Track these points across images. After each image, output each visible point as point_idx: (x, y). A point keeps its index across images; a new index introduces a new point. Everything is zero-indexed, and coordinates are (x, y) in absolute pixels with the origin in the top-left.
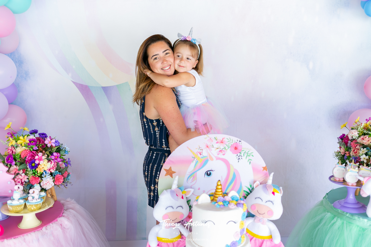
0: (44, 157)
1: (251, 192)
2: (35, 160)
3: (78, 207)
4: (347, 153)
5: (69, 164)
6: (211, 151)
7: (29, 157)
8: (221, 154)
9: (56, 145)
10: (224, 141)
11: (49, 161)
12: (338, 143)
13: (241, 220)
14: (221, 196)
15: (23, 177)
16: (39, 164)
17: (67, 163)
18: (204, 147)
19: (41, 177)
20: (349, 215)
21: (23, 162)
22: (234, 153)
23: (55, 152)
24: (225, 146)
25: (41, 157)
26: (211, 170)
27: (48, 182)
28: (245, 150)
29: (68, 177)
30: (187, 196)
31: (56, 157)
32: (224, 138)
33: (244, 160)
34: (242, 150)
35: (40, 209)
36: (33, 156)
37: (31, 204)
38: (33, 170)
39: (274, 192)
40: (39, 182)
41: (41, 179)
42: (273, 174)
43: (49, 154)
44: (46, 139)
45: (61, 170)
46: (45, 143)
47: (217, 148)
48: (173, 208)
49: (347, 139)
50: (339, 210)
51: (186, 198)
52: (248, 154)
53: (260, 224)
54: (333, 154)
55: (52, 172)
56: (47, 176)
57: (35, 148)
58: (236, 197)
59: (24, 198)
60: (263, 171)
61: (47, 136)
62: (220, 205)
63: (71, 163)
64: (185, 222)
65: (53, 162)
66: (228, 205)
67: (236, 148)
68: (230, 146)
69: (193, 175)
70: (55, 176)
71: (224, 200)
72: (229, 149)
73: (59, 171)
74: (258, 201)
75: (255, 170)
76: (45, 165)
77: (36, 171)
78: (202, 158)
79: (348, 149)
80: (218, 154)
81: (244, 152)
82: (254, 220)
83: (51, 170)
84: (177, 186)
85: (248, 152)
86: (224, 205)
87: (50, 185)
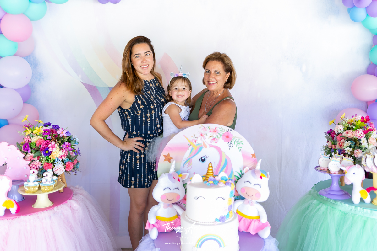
0: (56, 145)
1: (241, 177)
2: (49, 147)
3: (85, 193)
4: (333, 146)
5: (79, 153)
6: (205, 139)
7: (43, 145)
8: (214, 142)
9: (67, 136)
10: (217, 130)
11: (61, 149)
12: (325, 137)
13: (229, 196)
14: (212, 176)
15: (37, 163)
16: (52, 151)
17: (77, 153)
18: (198, 135)
19: (53, 163)
20: (332, 201)
21: (38, 150)
22: (225, 141)
23: (66, 141)
24: (218, 134)
25: (54, 145)
26: (205, 157)
27: (60, 168)
28: (236, 139)
29: (77, 165)
30: (184, 180)
31: (67, 146)
32: (217, 128)
33: (235, 148)
34: (233, 138)
35: (52, 190)
36: (47, 145)
37: (45, 185)
38: (47, 157)
39: (261, 176)
40: (51, 168)
41: (54, 165)
42: (261, 160)
43: (60, 143)
44: (58, 130)
45: (71, 157)
46: (58, 133)
47: (211, 137)
48: (170, 189)
49: (333, 134)
50: (325, 197)
51: (183, 181)
52: (238, 142)
53: (249, 205)
54: (321, 148)
55: (63, 159)
56: (59, 163)
57: (48, 138)
58: (226, 178)
59: (38, 181)
60: (252, 157)
61: (60, 128)
62: (210, 184)
63: (80, 152)
64: (181, 204)
65: (64, 150)
66: (218, 183)
67: (227, 137)
68: (222, 134)
69: (189, 161)
70: (65, 163)
71: (214, 180)
72: (221, 137)
73: (69, 159)
74: (247, 184)
75: (245, 157)
76: (58, 153)
77: (49, 158)
78: (197, 145)
79: (334, 143)
80: (211, 142)
81: (234, 140)
82: (244, 202)
83: (62, 157)
84: (175, 170)
85: (239, 140)
86: (214, 184)
87: (62, 171)
